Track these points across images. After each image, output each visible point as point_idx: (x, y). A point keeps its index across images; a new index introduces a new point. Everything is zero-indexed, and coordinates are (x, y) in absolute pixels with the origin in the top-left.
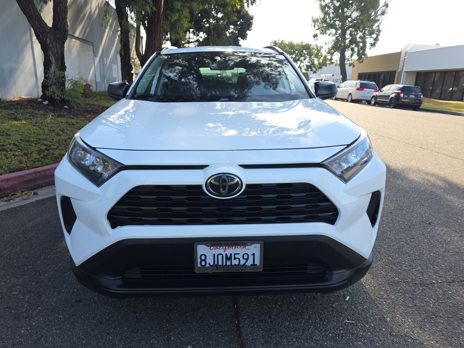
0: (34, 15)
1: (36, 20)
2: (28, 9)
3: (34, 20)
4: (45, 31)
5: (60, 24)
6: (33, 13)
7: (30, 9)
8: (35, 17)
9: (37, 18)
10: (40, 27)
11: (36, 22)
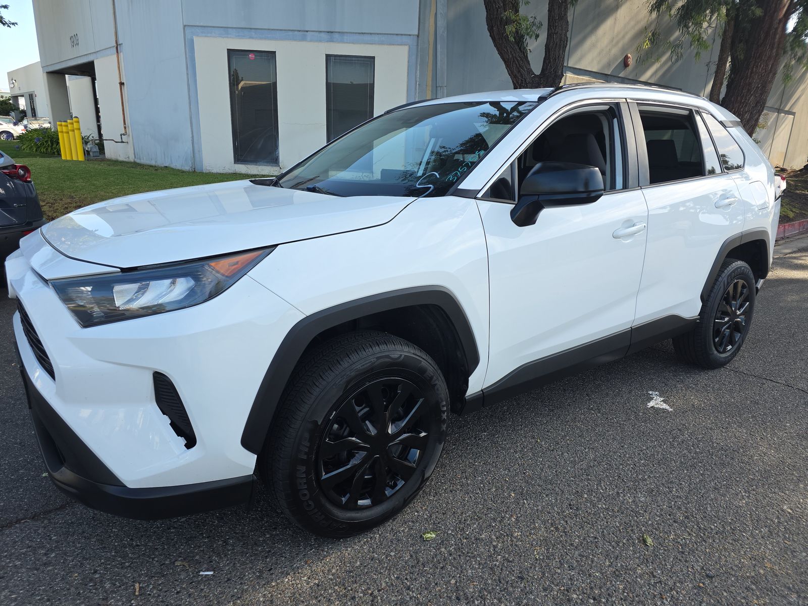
0: (512, 59)
1: (515, 65)
2: (504, 50)
3: (512, 67)
4: (525, 80)
5: (549, 67)
6: (511, 56)
7: (508, 51)
8: (514, 61)
9: (515, 63)
10: (518, 75)
11: (514, 68)
